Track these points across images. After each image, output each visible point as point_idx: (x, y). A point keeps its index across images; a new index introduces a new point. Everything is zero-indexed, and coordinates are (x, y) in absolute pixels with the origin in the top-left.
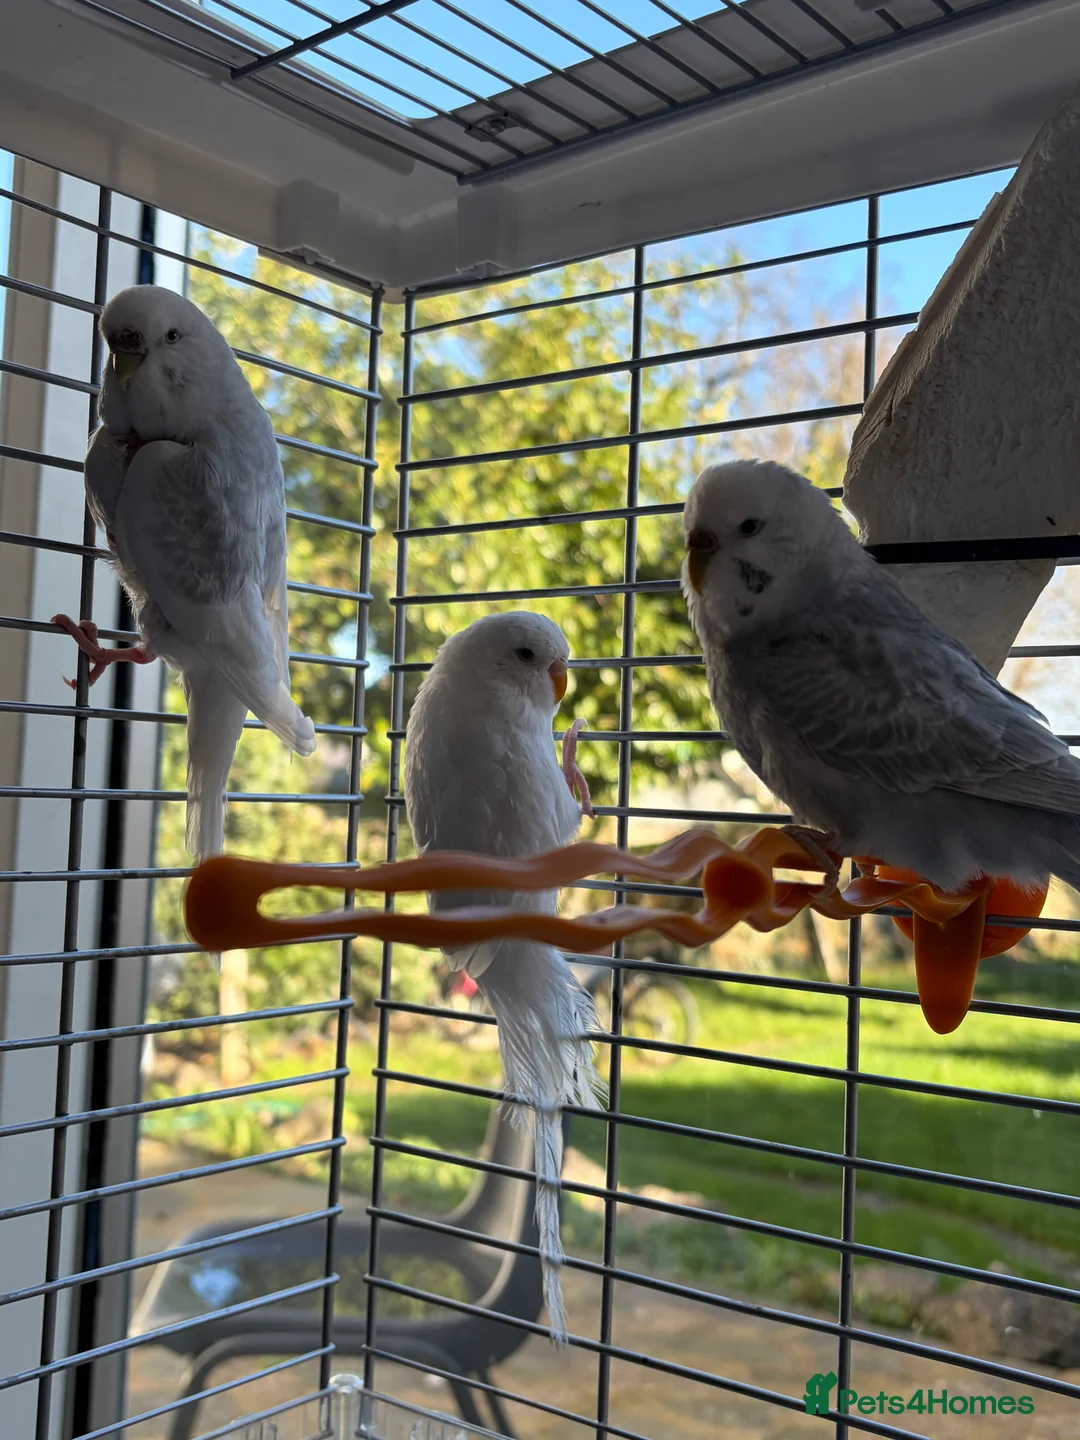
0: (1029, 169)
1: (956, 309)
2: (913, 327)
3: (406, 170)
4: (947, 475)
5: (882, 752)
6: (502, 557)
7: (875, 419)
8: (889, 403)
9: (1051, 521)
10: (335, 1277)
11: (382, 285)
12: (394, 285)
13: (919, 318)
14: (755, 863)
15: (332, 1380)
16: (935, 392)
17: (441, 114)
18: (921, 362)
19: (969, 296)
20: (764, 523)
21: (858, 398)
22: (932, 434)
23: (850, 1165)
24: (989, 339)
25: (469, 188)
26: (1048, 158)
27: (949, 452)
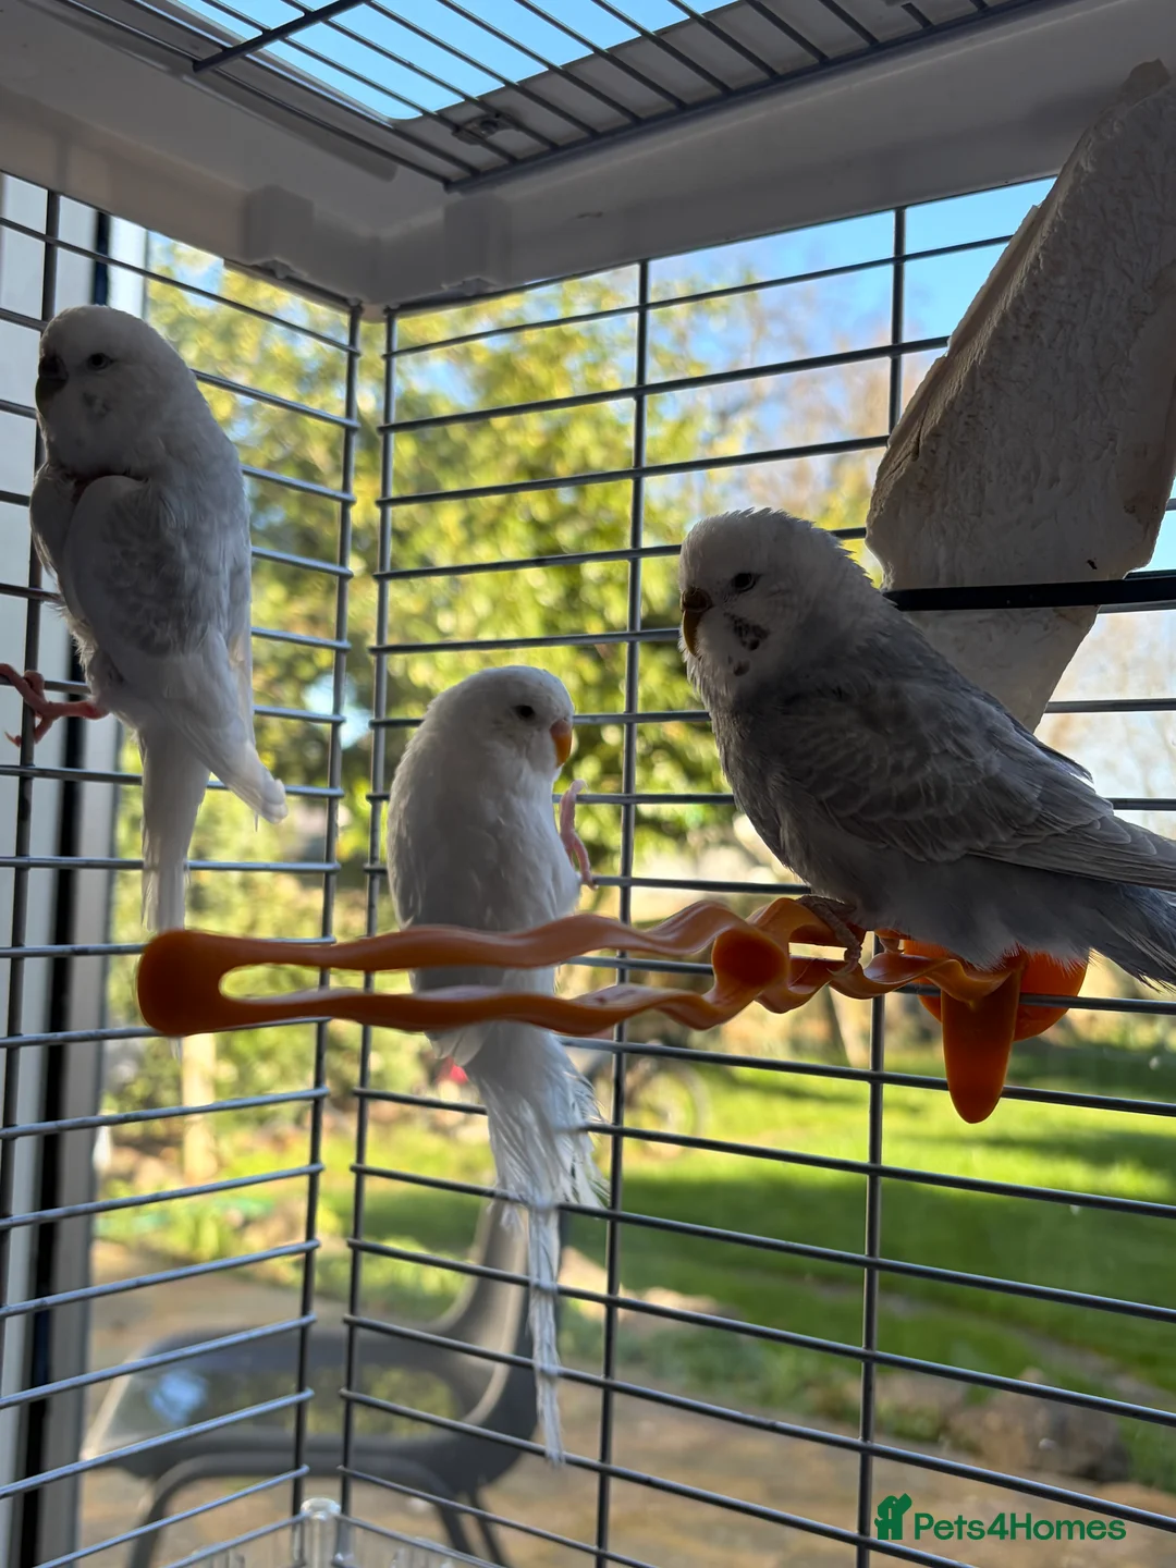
0: (1069, 182)
1: (990, 332)
2: (943, 352)
3: (388, 175)
4: (979, 515)
5: (908, 817)
6: (496, 603)
7: (901, 453)
8: (916, 436)
9: (1092, 564)
10: (308, 1393)
11: (361, 302)
12: (374, 301)
13: (949, 342)
14: (768, 937)
15: (306, 1506)
16: (967, 423)
17: (426, 114)
18: (950, 391)
19: (1004, 319)
20: (758, 577)
21: (882, 429)
22: (963, 470)
23: (873, 1267)
24: (1025, 366)
25: (456, 196)
26: (1090, 169)
27: (981, 490)
